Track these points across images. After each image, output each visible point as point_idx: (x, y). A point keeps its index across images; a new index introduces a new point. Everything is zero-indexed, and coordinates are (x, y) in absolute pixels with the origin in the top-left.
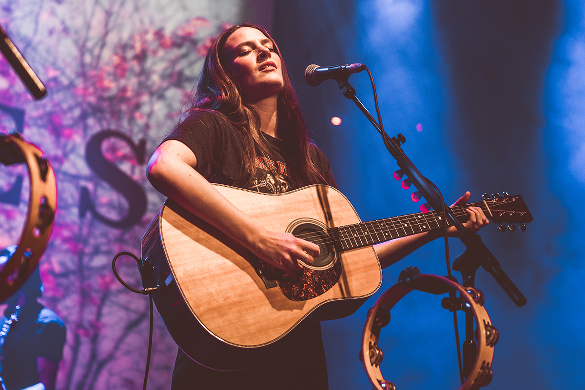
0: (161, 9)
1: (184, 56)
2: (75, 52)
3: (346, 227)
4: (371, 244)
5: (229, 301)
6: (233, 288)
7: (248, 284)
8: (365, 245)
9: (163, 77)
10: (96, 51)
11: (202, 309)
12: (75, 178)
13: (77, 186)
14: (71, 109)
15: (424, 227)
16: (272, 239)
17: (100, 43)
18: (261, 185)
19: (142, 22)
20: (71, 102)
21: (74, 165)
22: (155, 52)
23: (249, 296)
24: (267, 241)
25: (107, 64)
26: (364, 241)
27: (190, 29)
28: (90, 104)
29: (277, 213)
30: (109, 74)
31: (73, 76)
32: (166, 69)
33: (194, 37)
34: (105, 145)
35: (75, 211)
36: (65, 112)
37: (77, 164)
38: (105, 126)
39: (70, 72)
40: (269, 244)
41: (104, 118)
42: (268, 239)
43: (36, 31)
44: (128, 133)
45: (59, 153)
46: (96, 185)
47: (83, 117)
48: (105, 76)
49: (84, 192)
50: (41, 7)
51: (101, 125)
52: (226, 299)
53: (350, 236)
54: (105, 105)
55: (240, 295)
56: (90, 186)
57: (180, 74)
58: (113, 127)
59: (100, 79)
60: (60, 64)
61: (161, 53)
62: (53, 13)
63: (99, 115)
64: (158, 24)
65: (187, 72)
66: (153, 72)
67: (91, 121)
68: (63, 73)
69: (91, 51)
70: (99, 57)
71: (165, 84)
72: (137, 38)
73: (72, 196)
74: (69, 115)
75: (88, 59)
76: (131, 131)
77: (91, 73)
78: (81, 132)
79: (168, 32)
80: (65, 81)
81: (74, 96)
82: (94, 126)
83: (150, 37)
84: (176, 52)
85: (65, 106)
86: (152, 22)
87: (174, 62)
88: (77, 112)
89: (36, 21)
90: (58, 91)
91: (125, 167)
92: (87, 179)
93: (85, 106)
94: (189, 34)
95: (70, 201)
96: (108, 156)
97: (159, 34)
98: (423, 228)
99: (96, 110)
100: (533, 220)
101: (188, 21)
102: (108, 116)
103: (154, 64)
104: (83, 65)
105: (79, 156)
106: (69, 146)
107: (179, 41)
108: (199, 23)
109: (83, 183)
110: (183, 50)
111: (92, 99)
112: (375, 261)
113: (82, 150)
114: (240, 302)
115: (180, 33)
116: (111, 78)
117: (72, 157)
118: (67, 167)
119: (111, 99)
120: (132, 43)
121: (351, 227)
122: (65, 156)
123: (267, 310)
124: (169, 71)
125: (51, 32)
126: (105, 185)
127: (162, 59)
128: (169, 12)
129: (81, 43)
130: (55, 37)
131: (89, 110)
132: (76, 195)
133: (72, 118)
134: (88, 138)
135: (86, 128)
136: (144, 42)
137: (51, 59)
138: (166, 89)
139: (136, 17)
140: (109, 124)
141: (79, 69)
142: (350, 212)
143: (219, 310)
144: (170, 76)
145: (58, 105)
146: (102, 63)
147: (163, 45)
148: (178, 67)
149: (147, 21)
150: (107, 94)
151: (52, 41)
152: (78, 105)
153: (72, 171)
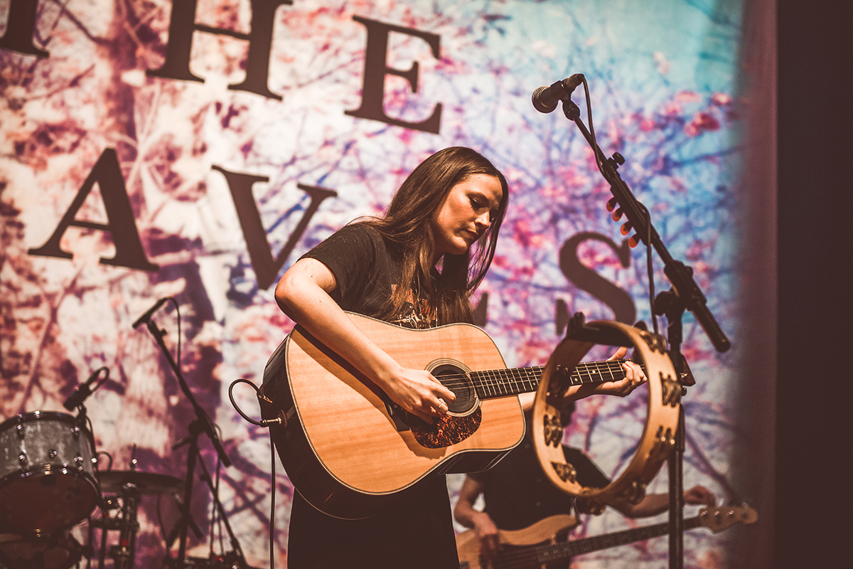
0: (639, 88)
1: (670, 138)
2: (540, 148)
3: (491, 373)
4: (516, 394)
5: (354, 441)
6: (361, 428)
7: (377, 425)
8: (510, 394)
9: (646, 165)
10: (565, 145)
11: (324, 447)
12: (549, 290)
13: (552, 300)
14: (539, 213)
15: (576, 380)
16: (406, 379)
17: (569, 135)
18: (404, 320)
19: (616, 105)
20: (539, 205)
21: (547, 276)
22: (634, 138)
23: (377, 438)
24: (399, 381)
25: (579, 157)
26: (509, 389)
27: (675, 106)
28: (561, 206)
29: (416, 350)
30: (581, 169)
31: (538, 175)
32: (648, 156)
33: (680, 114)
34: (582, 249)
35: (551, 327)
36: (532, 217)
37: (551, 275)
38: (580, 228)
39: (536, 172)
40: (400, 385)
41: (579, 220)
42: (400, 379)
43: (493, 130)
44: (608, 235)
45: (529, 264)
46: (574, 297)
47: (554, 220)
48: (576, 171)
49: (560, 305)
50: (497, 103)
51: (576, 228)
52: (352, 438)
53: (494, 382)
54: (579, 204)
55: (368, 436)
56: (567, 298)
57: (666, 159)
58: (590, 229)
59: (571, 174)
60: (524, 164)
61: (642, 138)
62: (512, 108)
63: (572, 216)
64: (636, 104)
65: (675, 157)
66: (635, 161)
67: (563, 224)
68: (528, 174)
69: (558, 146)
70: (568, 151)
71: (649, 173)
72: (612, 124)
73: (547, 310)
74: (537, 220)
75: (555, 154)
76: (611, 232)
77: (559, 169)
78: (552, 237)
79: (648, 114)
80: (530, 182)
81: (542, 198)
82: (567, 229)
83: (627, 121)
84: (660, 135)
85: (532, 210)
86: (628, 104)
87: (658, 147)
88: (546, 216)
89: (493, 121)
90: (524, 193)
91: (607, 273)
92: (563, 290)
93: (556, 209)
94: (675, 112)
95: (545, 316)
96: (586, 262)
97: (638, 117)
98: (574, 381)
99: (569, 212)
100: (695, 383)
101: (671, 98)
102: (583, 216)
103: (634, 150)
104: (549, 162)
105: (552, 265)
106: (540, 255)
107: (663, 121)
108: (685, 98)
109: (558, 295)
110: (669, 131)
111: (563, 200)
112: (520, 412)
113: (555, 258)
114: (367, 444)
115: (663, 112)
116: (584, 173)
117: (544, 267)
118: (538, 278)
119: (585, 197)
120: (605, 131)
121: (496, 373)
122: (536, 266)
123: (396, 455)
124: (652, 158)
125: (510, 130)
126: (585, 294)
127: (644, 144)
128: (648, 89)
129: (546, 138)
130: (515, 134)
131: (560, 212)
132: (552, 309)
133: (542, 224)
134: (561, 243)
135: (557, 232)
136: (620, 127)
137: (512, 160)
138: (651, 178)
139: (610, 100)
140: (585, 225)
141: (547, 168)
142: (497, 356)
143: (342, 451)
144: (655, 162)
145: (523, 210)
146: (572, 159)
147: (643, 129)
148: (662, 153)
149: (622, 103)
150: (579, 192)
151: (511, 140)
152: (548, 207)
153: (545, 283)
